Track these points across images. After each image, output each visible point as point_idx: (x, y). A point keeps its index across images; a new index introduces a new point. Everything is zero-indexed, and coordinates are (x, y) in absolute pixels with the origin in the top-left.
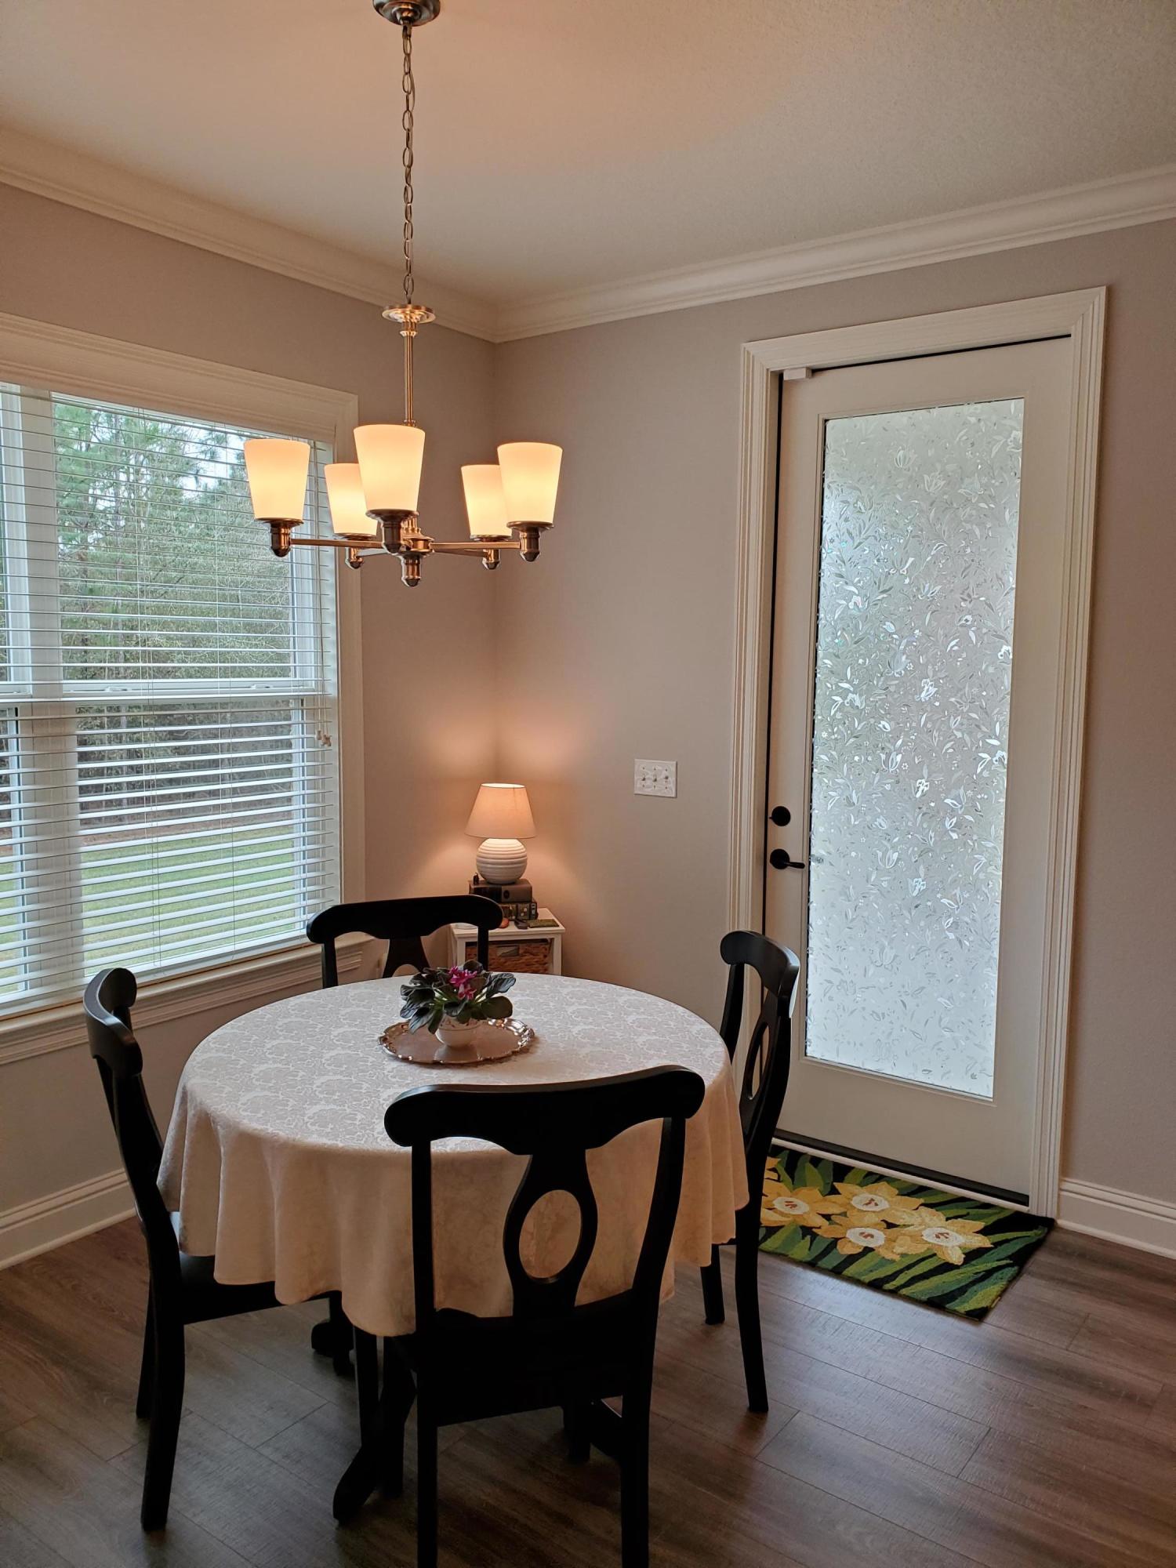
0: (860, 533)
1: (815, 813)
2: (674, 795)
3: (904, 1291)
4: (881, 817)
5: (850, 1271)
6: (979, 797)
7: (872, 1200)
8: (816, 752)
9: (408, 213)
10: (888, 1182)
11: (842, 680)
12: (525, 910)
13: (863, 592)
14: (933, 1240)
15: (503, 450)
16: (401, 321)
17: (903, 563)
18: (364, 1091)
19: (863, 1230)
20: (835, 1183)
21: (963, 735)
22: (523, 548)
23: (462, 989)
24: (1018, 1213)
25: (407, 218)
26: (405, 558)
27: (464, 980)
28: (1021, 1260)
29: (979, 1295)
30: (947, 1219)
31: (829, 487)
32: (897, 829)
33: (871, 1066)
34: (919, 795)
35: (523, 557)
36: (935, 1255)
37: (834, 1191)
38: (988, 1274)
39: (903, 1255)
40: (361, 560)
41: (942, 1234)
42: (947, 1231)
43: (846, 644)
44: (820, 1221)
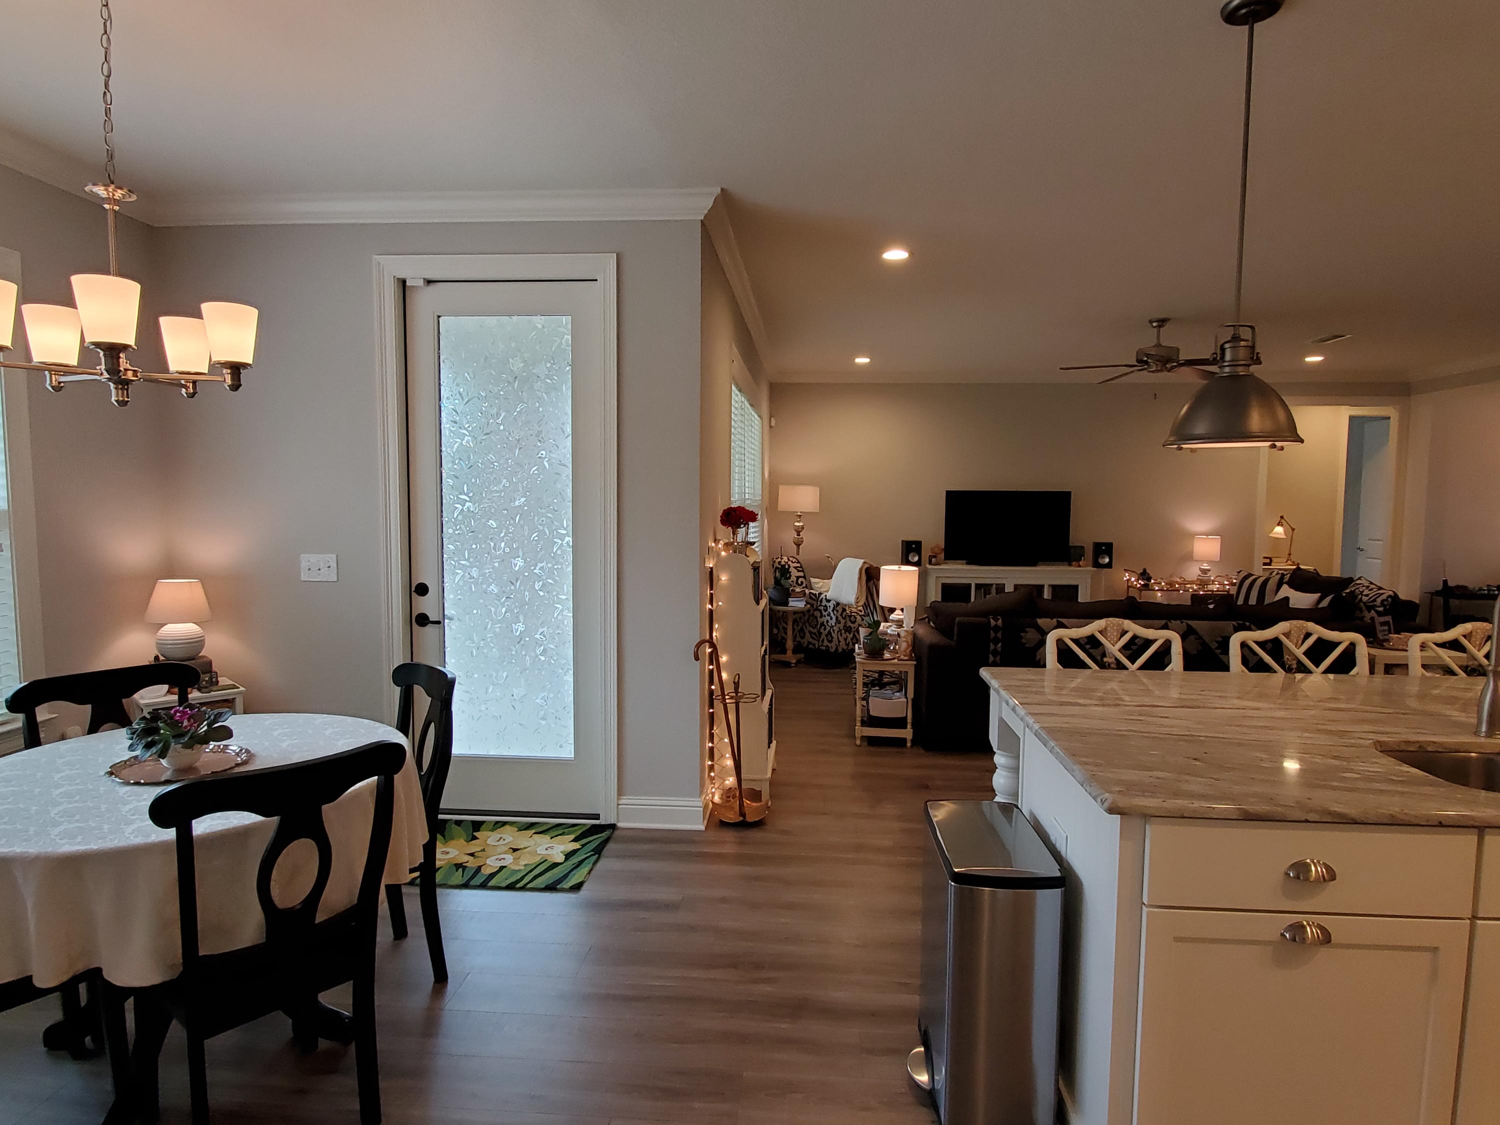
0: (468, 394)
1: (446, 585)
2: (336, 580)
3: (529, 886)
4: (493, 585)
5: (491, 883)
6: (556, 567)
7: (501, 838)
8: (445, 543)
9: (108, 112)
10: (510, 825)
11: (461, 494)
12: (207, 678)
13: (472, 434)
14: (545, 852)
15: (206, 307)
16: (104, 196)
17: (499, 415)
18: (103, 810)
19: (497, 857)
20: (474, 833)
21: (544, 528)
22: (227, 381)
23: (186, 723)
24: (594, 826)
25: (106, 116)
26: (114, 383)
27: (188, 716)
28: (598, 851)
29: (576, 876)
30: (552, 838)
31: (444, 362)
32: (504, 592)
33: (493, 752)
34: (517, 569)
35: (228, 388)
36: (546, 860)
37: (475, 838)
38: (580, 863)
39: (526, 865)
40: (62, 384)
41: (549, 847)
42: (552, 845)
43: (462, 468)
44: (467, 858)
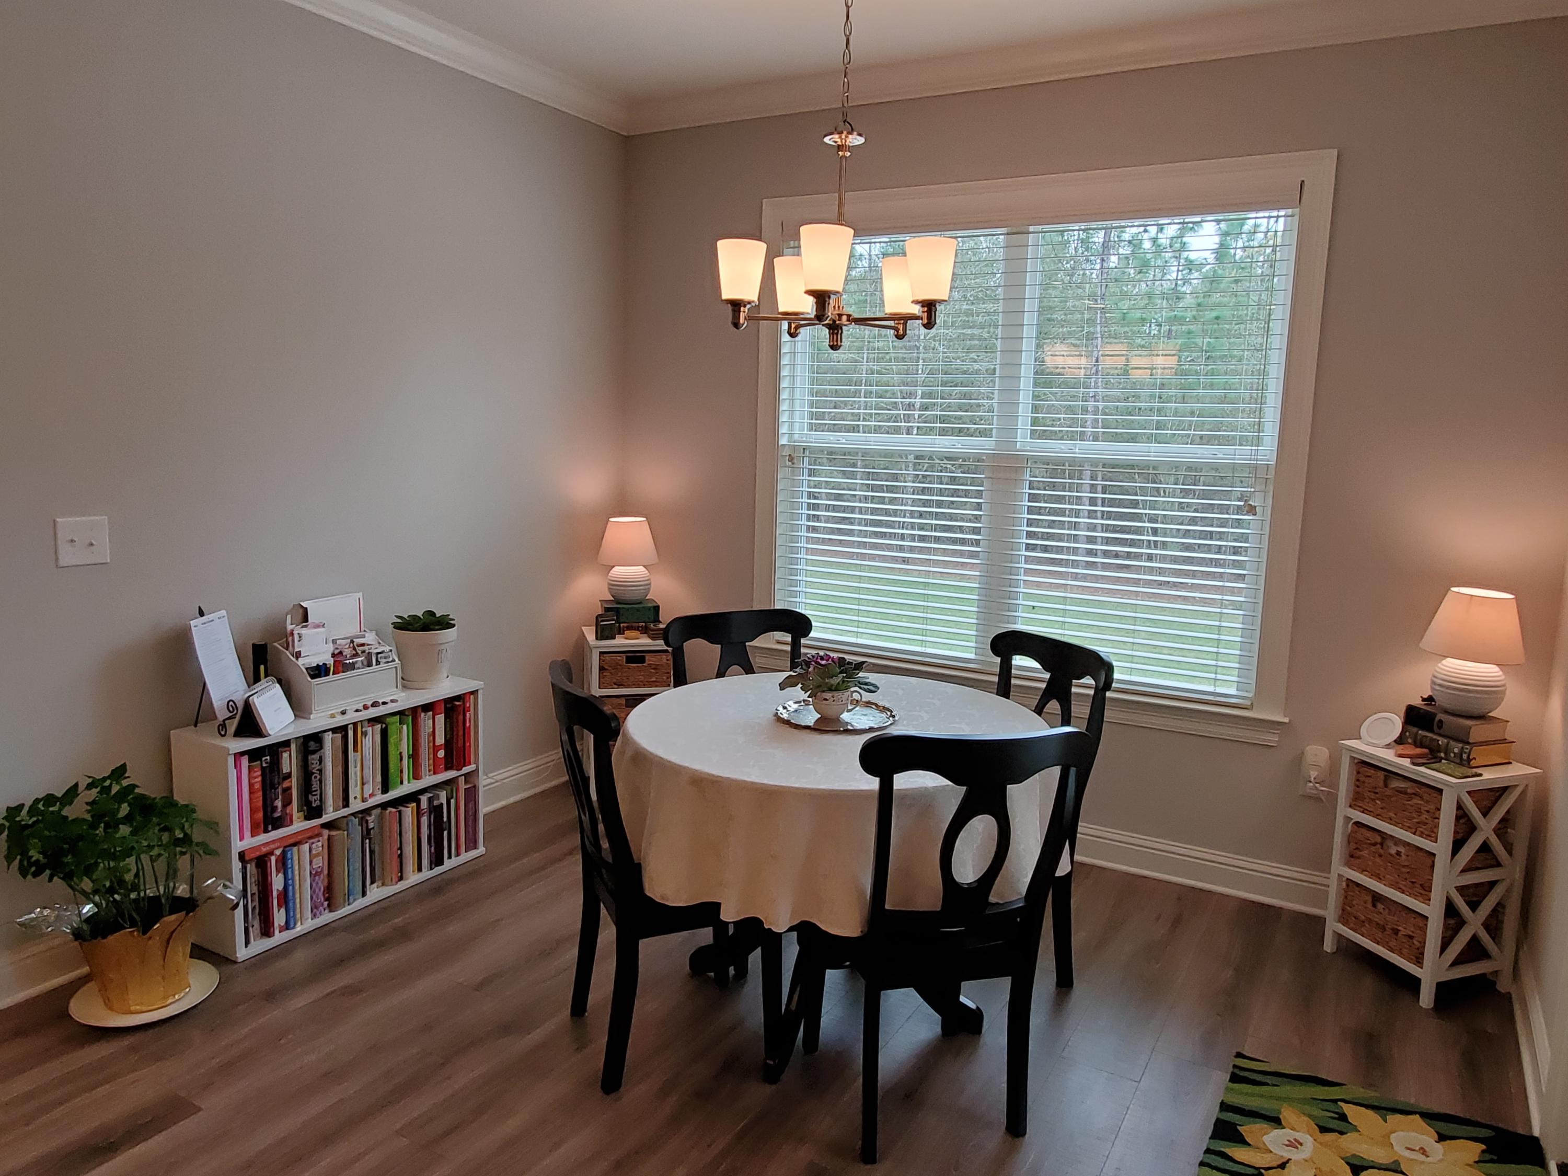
12: (1456, 750)
